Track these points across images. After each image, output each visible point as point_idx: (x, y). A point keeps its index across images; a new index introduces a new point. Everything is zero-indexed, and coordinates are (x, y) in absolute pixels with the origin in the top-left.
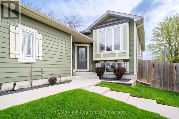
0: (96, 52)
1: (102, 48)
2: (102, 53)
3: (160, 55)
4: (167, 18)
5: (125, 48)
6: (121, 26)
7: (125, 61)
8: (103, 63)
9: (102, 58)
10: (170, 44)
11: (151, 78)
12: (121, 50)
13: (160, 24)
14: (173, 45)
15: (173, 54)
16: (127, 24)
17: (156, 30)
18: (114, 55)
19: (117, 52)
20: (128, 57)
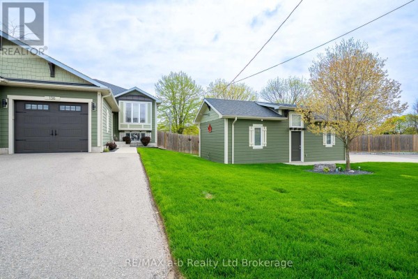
0: (122, 121)
1: (129, 120)
2: (128, 124)
3: (164, 120)
4: (172, 73)
5: (149, 122)
6: (146, 104)
7: (150, 131)
8: (128, 132)
9: (129, 129)
10: (174, 108)
11: (166, 145)
12: (146, 123)
13: (165, 78)
14: (177, 109)
15: (178, 121)
16: (151, 103)
17: (160, 85)
18: (140, 126)
19: (143, 124)
20: (151, 129)
